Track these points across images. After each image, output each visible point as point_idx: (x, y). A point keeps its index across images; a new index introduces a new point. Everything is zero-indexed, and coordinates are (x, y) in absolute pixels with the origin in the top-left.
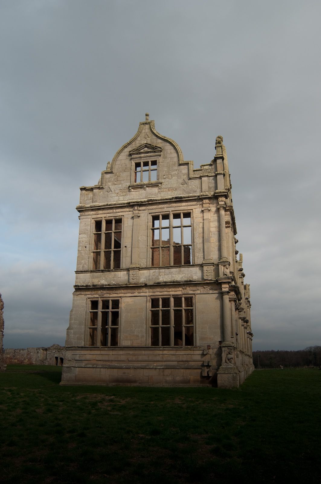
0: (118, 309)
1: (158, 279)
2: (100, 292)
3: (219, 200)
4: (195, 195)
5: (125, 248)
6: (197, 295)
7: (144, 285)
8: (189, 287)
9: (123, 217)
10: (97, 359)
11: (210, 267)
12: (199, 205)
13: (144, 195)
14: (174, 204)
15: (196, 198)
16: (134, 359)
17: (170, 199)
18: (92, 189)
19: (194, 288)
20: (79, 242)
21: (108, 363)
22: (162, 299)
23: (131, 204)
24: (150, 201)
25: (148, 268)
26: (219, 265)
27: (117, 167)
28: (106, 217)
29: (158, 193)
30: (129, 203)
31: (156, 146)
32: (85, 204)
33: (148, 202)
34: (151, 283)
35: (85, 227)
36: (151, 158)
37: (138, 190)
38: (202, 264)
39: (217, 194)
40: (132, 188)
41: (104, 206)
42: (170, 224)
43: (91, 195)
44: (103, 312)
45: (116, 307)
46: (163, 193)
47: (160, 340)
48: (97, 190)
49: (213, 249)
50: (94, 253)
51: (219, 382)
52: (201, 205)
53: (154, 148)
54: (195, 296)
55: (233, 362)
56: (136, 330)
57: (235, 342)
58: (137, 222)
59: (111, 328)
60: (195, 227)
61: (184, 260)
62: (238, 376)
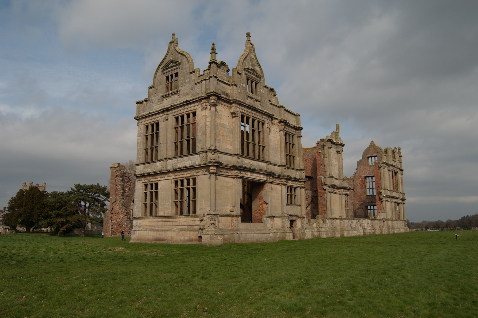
0: (157, 189)
1: (177, 166)
2: (148, 178)
3: (210, 99)
4: (198, 97)
5: (160, 145)
6: (198, 176)
7: (169, 171)
8: (194, 170)
9: (159, 121)
10: (148, 225)
11: (204, 154)
12: (200, 105)
13: (170, 102)
14: (186, 107)
15: (197, 99)
16: (165, 224)
17: (183, 103)
18: (142, 103)
19: (197, 171)
20: (138, 142)
21: (153, 228)
22: (180, 180)
23: (162, 110)
24: (172, 107)
25: (171, 158)
26: (208, 152)
27: (156, 82)
28: (150, 123)
29: (178, 99)
30: (160, 110)
31: (176, 61)
32: (139, 114)
33: (171, 107)
34: (172, 170)
35: (140, 132)
36: (175, 71)
37: (167, 98)
38: (200, 152)
39: (208, 95)
40: (164, 98)
41: (148, 114)
42: (184, 123)
43: (143, 107)
44: (150, 192)
45: (157, 188)
46: (180, 99)
47: (178, 210)
48: (145, 102)
49: (207, 139)
50: (145, 150)
51: (203, 240)
52: (201, 104)
53: (175, 63)
54: (197, 177)
55: (215, 226)
56: (166, 204)
57: (238, 210)
58: (167, 123)
59: (155, 203)
60: (198, 123)
61: (192, 149)
62: (216, 236)
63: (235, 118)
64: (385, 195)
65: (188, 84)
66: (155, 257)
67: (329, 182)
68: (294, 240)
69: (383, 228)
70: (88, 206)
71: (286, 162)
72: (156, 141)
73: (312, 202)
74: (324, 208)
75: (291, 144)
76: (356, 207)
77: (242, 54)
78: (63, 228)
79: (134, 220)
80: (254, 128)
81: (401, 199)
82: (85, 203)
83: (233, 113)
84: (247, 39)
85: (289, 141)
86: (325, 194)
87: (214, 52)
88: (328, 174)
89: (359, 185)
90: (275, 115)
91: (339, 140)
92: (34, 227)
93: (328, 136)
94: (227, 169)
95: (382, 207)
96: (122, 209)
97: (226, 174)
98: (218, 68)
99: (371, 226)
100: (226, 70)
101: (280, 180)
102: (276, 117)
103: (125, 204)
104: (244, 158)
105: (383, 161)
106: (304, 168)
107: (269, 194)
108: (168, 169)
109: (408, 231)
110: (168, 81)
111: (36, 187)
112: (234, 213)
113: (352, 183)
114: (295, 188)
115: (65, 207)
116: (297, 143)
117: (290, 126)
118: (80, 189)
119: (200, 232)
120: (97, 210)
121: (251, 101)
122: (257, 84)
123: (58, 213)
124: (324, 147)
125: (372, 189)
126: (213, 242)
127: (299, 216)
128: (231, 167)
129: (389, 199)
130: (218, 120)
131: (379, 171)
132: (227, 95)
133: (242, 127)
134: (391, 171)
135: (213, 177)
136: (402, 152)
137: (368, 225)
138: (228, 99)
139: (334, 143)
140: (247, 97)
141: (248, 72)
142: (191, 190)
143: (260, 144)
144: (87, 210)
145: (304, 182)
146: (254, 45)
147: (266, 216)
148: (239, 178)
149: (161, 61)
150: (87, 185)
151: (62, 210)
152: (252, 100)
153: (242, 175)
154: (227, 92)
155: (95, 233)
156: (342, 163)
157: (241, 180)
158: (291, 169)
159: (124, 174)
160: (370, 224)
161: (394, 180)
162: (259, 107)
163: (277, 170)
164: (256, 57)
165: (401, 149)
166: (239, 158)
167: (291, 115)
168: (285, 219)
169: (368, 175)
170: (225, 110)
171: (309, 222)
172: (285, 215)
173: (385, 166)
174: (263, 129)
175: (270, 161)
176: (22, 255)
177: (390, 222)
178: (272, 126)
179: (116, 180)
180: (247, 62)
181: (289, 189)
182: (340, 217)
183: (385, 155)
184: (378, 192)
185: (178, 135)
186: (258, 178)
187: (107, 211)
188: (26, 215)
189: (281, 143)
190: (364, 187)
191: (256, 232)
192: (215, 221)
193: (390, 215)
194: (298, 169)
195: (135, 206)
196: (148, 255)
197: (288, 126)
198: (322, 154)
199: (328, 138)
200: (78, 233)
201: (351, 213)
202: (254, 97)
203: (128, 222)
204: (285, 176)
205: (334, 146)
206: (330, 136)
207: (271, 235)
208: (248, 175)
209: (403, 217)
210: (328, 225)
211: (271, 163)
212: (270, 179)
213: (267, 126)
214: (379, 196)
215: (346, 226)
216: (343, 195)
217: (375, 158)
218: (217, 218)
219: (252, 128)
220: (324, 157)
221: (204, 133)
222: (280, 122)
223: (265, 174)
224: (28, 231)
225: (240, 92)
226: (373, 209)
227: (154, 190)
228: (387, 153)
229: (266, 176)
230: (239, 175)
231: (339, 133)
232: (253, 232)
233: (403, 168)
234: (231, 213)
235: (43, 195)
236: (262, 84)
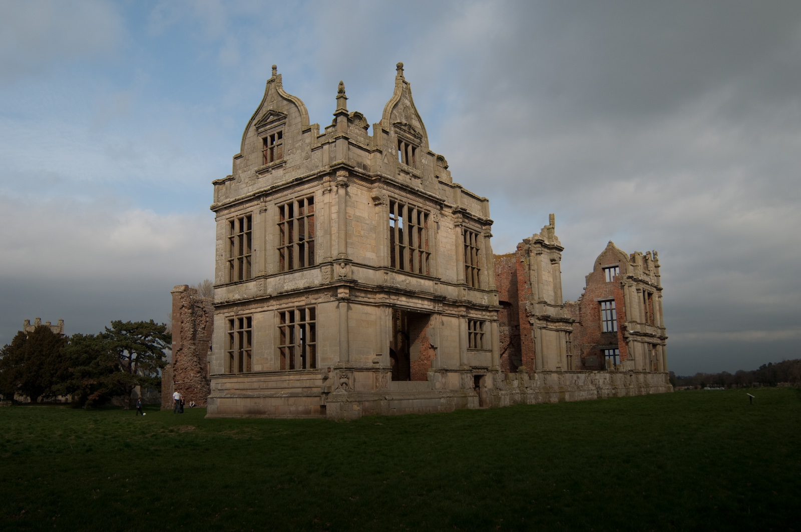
0: (251, 327)
1: (283, 288)
2: (235, 308)
3: (337, 175)
4: (316, 172)
5: (254, 253)
6: (319, 305)
7: (269, 296)
8: (311, 295)
9: (252, 213)
10: (235, 387)
11: (328, 267)
12: (320, 185)
13: (270, 181)
14: (297, 188)
15: (315, 176)
16: (264, 385)
17: (292, 182)
18: (223, 182)
19: (316, 296)
20: (217, 249)
21: (244, 392)
22: (288, 311)
23: (256, 195)
24: (273, 189)
25: (274, 275)
26: (334, 264)
27: (246, 148)
28: (237, 216)
29: (283, 175)
30: (254, 195)
31: (279, 112)
32: (218, 201)
33: (271, 189)
34: (275, 294)
35: (221, 231)
36: (277, 128)
37: (265, 175)
38: (321, 264)
39: (333, 168)
40: (259, 174)
41: (233, 202)
42: (294, 216)
43: (224, 190)
44: (238, 332)
45: (249, 325)
46: (287, 175)
47: (286, 362)
48: (229, 182)
49: (333, 243)
50: (230, 261)
51: (328, 412)
52: (322, 184)
53: (278, 115)
54: (317, 306)
55: (347, 387)
56: (266, 351)
57: (386, 361)
58: (265, 216)
59: (247, 351)
60: (317, 216)
61: (308, 260)
62: (350, 405)
63: (380, 206)
64: (632, 332)
65: (300, 151)
66: (248, 441)
67: (538, 310)
68: (481, 408)
69: (630, 387)
70: (135, 358)
71: (467, 278)
72: (247, 247)
73: (511, 345)
74: (531, 355)
75: (474, 249)
76: (585, 353)
77: (389, 100)
78: (93, 395)
79: (212, 380)
80: (411, 223)
81: (658, 338)
82: (131, 353)
83: (375, 199)
84: (398, 74)
85: (471, 244)
86: (532, 331)
87: (342, 97)
88: (536, 297)
89: (590, 314)
90: (447, 201)
91: (554, 240)
92: (44, 394)
93: (535, 235)
94: (366, 292)
95: (628, 351)
96: (193, 362)
97: (366, 299)
98: (350, 124)
99: (610, 384)
100: (363, 126)
101: (456, 309)
102: (449, 204)
103: (197, 353)
104: (396, 272)
105: (628, 274)
106: (497, 287)
107: (438, 332)
108: (268, 293)
109: (672, 390)
110: (267, 146)
111: (46, 326)
112: (380, 365)
113: (577, 313)
114: (482, 322)
115: (95, 361)
116: (484, 247)
117: (472, 218)
118: (121, 330)
119: (323, 399)
120: (150, 365)
121: (405, 177)
122: (416, 148)
123: (85, 370)
124: (530, 252)
125: (610, 322)
126: (345, 415)
127: (489, 368)
128: (373, 288)
129: (639, 338)
130: (350, 211)
131: (621, 291)
132: (365, 167)
133: (390, 220)
134: (642, 291)
135: (343, 305)
136: (659, 260)
137: (604, 381)
138: (366, 175)
139: (546, 246)
140: (400, 171)
141: (400, 130)
142: (308, 328)
143: (421, 250)
144: (133, 364)
145: (497, 311)
146: (409, 84)
147: (433, 369)
148: (387, 306)
149: (254, 113)
150: (133, 322)
151: (91, 364)
152: (408, 176)
153: (392, 301)
154: (365, 163)
155: (148, 403)
156: (560, 280)
157: (391, 309)
158: (475, 290)
159: (195, 302)
160: (608, 379)
161: (648, 306)
162: (419, 187)
163: (451, 292)
164: (413, 104)
165: (658, 254)
166: (387, 273)
167: (473, 200)
168: (465, 375)
169: (604, 298)
170: (362, 193)
171: (506, 377)
172: (466, 368)
173: (632, 282)
174: (427, 223)
175: (440, 278)
176: (22, 442)
177: (641, 377)
178: (441, 219)
179: (181, 313)
180: (398, 112)
181: (472, 322)
182: (559, 369)
183: (631, 265)
184: (621, 326)
185: (284, 236)
186: (420, 306)
187: (168, 366)
188: (29, 375)
189: (456, 247)
190: (597, 317)
191: (417, 397)
192: (348, 378)
193: (642, 364)
194: (487, 290)
195: (214, 357)
196: (235, 437)
197: (468, 218)
198: (525, 264)
199: (536, 238)
200: (118, 404)
201: (576, 362)
202: (411, 170)
203: (203, 384)
204: (465, 302)
205: (546, 250)
206: (539, 234)
207: (442, 400)
208: (403, 301)
209: (662, 367)
210: (538, 383)
211: (441, 280)
212: (439, 307)
213: (433, 219)
214: (622, 333)
215: (568, 383)
216: (563, 333)
217: (615, 270)
218: (350, 374)
219: (408, 223)
220: (529, 269)
221: (328, 232)
222: (454, 213)
223: (430, 300)
224: (34, 401)
225: (387, 162)
226: (612, 354)
227: (245, 328)
228: (634, 262)
229: (432, 303)
230: (388, 301)
231: (553, 228)
232: (412, 397)
233: (662, 285)
234: (374, 365)
235: (58, 340)
236: (423, 149)
